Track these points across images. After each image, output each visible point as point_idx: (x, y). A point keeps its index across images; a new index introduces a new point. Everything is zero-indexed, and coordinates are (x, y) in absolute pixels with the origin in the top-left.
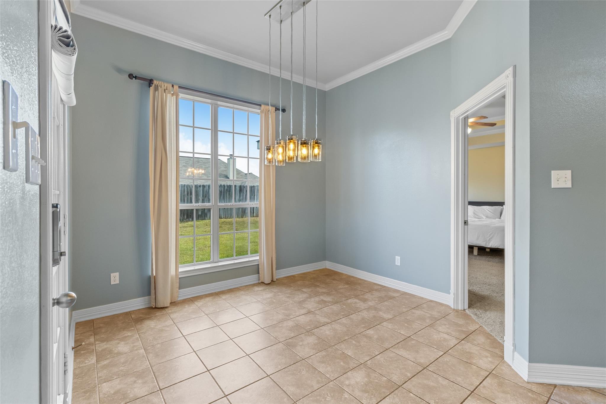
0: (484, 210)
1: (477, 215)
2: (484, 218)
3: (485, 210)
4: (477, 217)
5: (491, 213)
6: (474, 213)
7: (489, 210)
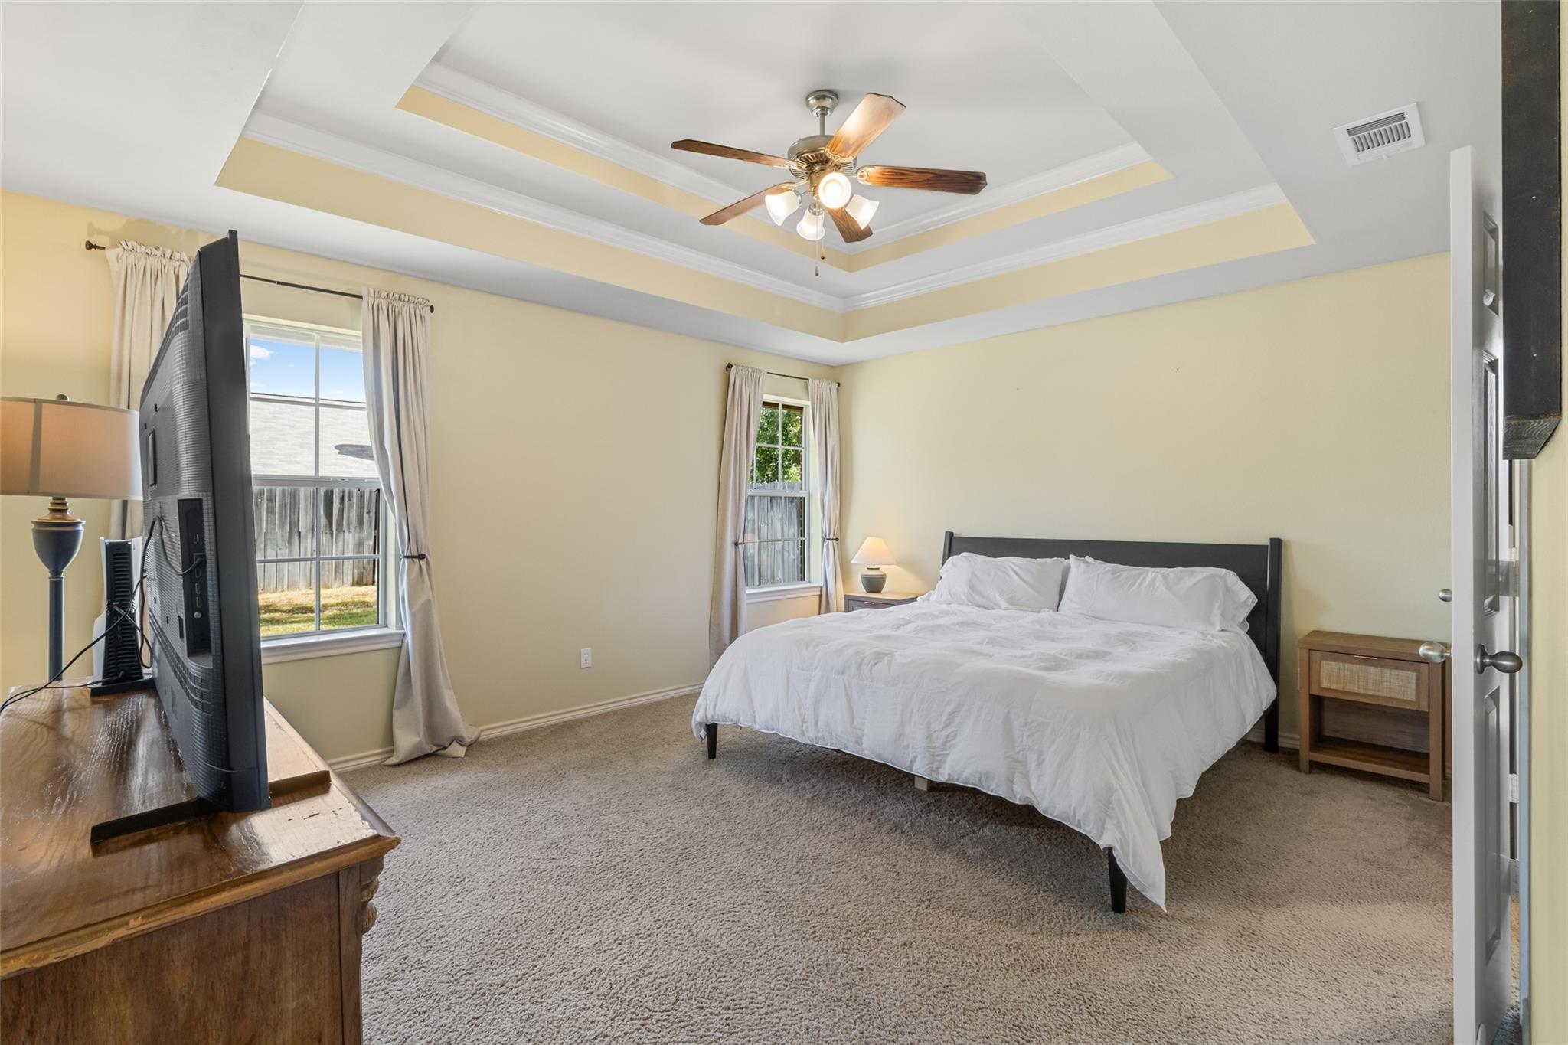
0: (1004, 572)
1: (982, 595)
2: (1003, 604)
3: (1008, 575)
4: (978, 599)
5: (1024, 585)
6: (971, 586)
7: (1023, 576)
